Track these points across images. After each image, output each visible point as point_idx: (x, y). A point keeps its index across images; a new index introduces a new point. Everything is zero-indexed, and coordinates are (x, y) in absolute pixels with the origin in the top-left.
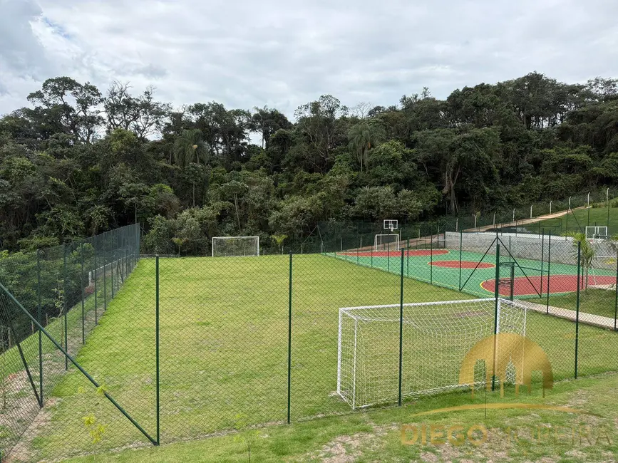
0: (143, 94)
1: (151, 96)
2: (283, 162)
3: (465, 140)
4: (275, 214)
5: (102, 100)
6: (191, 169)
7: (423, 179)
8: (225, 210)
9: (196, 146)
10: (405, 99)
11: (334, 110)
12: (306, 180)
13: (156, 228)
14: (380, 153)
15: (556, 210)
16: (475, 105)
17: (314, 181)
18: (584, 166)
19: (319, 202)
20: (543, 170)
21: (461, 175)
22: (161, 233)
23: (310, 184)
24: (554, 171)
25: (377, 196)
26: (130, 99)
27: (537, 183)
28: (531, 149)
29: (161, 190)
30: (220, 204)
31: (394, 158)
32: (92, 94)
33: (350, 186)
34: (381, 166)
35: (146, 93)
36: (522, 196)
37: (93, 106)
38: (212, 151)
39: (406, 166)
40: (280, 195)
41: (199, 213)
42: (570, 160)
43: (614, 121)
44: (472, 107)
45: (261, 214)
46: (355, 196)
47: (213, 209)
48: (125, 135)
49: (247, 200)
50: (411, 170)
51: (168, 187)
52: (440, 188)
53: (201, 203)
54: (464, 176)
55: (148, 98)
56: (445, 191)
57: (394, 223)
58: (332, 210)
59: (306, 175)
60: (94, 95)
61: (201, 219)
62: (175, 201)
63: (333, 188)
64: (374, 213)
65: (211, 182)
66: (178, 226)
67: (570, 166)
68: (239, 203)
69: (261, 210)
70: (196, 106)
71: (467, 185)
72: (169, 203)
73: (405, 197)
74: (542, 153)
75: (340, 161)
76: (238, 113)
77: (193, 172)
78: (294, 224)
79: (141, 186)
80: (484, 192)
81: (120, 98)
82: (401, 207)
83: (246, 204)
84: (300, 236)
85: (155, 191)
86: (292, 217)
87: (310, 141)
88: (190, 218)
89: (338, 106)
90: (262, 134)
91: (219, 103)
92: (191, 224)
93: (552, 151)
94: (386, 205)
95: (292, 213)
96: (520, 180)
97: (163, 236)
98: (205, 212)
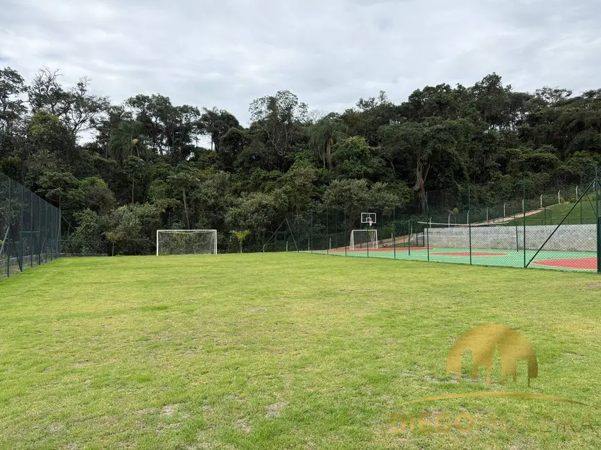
0: (76, 86)
1: (85, 88)
2: (235, 163)
3: (439, 131)
4: (233, 211)
5: (25, 89)
6: (130, 163)
7: (392, 176)
8: (171, 208)
9: (135, 141)
10: (361, 102)
11: (291, 108)
12: (264, 177)
13: (84, 224)
14: (346, 147)
15: (529, 209)
16: (439, 103)
17: (274, 179)
18: (550, 165)
19: (283, 196)
20: (510, 169)
21: (431, 172)
22: (90, 231)
23: (269, 182)
24: (521, 170)
25: (349, 190)
26: (60, 89)
27: (506, 181)
28: (496, 149)
29: (93, 183)
30: (165, 201)
31: (362, 151)
32: (13, 81)
33: (314, 183)
34: (349, 160)
35: (79, 84)
36: (492, 195)
37: (14, 95)
38: (154, 150)
39: (375, 161)
40: (237, 193)
41: (140, 209)
42: (536, 159)
43: (576, 120)
44: (435, 104)
45: (215, 213)
46: (322, 193)
47: (157, 206)
48: (50, 119)
49: (198, 196)
50: (380, 165)
51: (102, 181)
52: (411, 186)
53: (142, 199)
54: (436, 173)
55: (82, 90)
56: (416, 188)
57: (372, 216)
58: (298, 206)
59: (263, 173)
60: (16, 82)
61: (142, 216)
62: (110, 196)
63: (298, 181)
64: (345, 208)
65: (154, 179)
66: (112, 222)
67: (536, 165)
68: (188, 201)
69: (214, 207)
70: (138, 98)
71: (439, 182)
72: (103, 199)
73: (379, 190)
74: (508, 152)
75: (300, 158)
76: (185, 109)
77: (132, 166)
78: (256, 221)
79: (68, 176)
80: (456, 190)
81: (47, 87)
82: (376, 201)
83: (197, 200)
84: (261, 234)
85: (85, 185)
86: (253, 213)
87: (267, 138)
88: (128, 215)
89: (296, 103)
90: (211, 137)
91: (165, 96)
92: (129, 220)
93: (518, 150)
94: (361, 198)
95: (252, 209)
96: (489, 178)
97: (93, 234)
98: (147, 209)
